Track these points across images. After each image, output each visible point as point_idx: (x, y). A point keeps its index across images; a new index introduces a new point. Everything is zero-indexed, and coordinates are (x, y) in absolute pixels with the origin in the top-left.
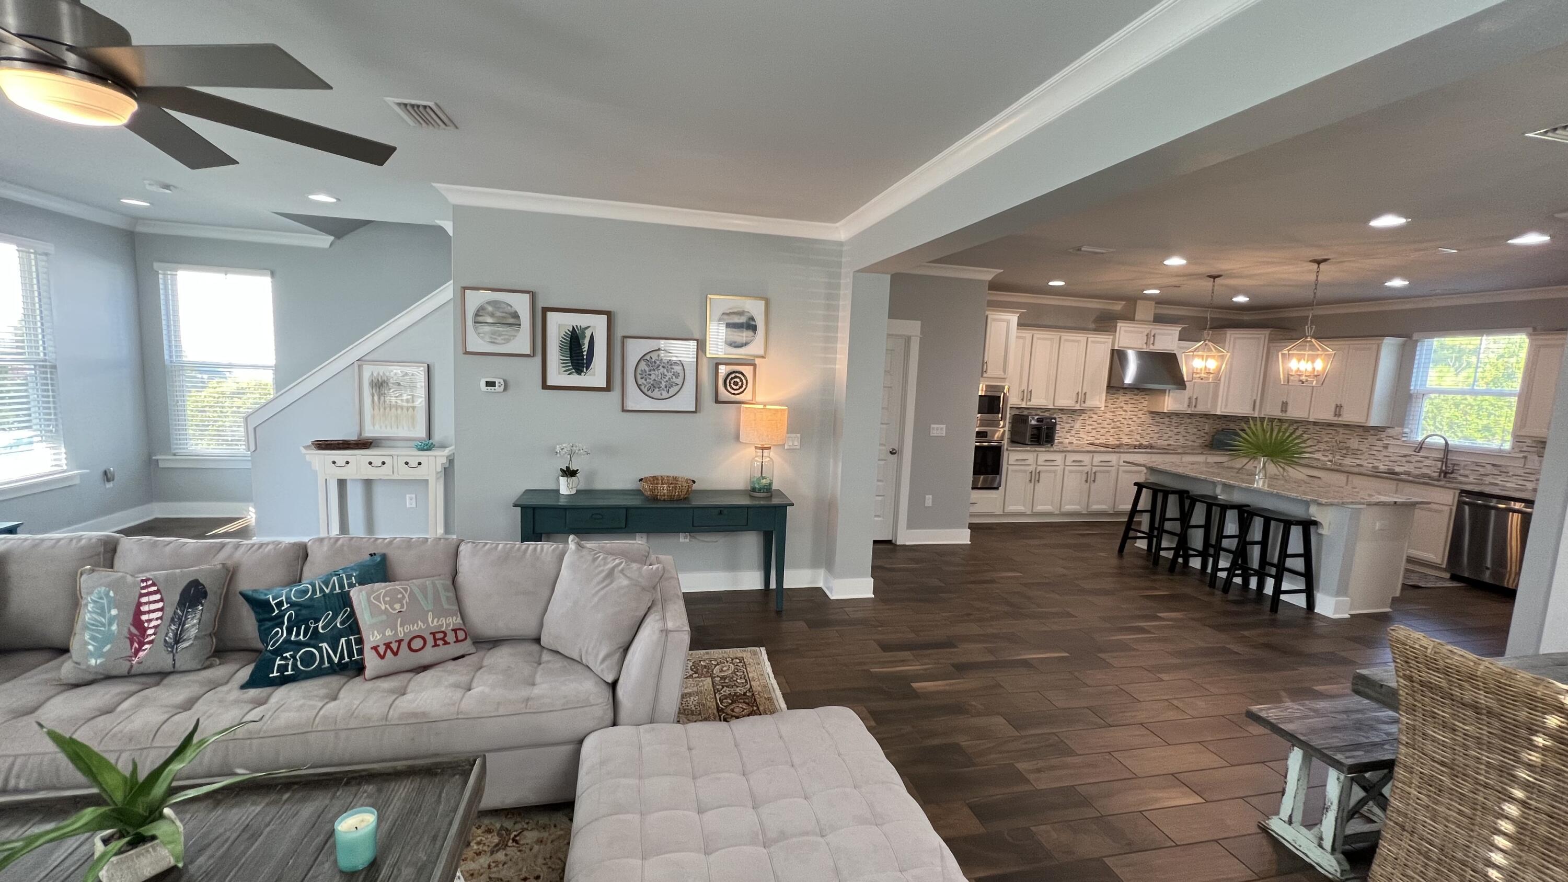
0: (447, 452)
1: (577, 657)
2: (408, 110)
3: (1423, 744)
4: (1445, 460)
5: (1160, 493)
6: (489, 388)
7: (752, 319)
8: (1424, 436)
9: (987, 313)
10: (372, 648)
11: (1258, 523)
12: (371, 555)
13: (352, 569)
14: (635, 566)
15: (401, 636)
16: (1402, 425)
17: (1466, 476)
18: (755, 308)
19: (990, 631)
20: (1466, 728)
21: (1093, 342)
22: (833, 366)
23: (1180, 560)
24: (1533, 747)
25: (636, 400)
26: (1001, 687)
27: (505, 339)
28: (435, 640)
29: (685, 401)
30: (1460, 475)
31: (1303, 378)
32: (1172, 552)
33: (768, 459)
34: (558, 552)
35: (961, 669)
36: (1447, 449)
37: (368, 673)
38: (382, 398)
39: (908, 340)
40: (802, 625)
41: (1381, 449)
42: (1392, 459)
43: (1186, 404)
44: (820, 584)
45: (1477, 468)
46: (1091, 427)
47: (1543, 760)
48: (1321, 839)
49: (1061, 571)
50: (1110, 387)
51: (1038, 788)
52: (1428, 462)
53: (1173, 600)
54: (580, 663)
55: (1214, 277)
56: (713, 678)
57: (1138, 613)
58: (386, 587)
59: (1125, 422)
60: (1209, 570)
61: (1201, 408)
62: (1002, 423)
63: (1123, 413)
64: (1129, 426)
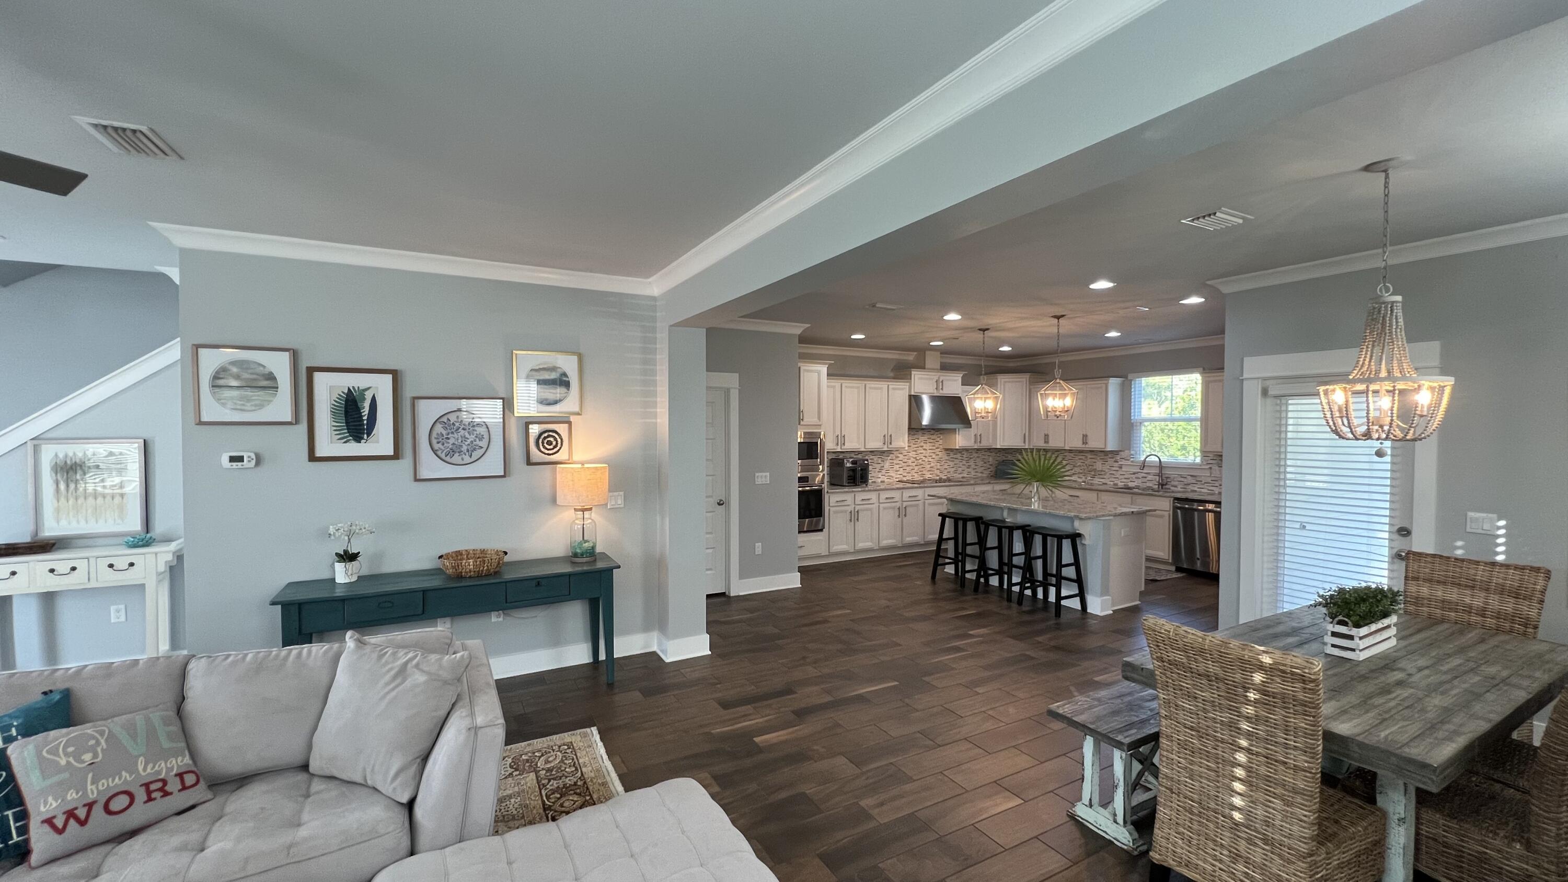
0: (173, 546)
1: (358, 778)
2: (109, 134)
3: (1177, 714)
4: (1160, 475)
5: (960, 520)
6: (234, 464)
7: (565, 375)
8: (1145, 457)
9: (800, 364)
10: (44, 822)
11: (1038, 539)
12: (45, 693)
13: (10, 716)
14: (433, 657)
15: (92, 797)
16: (1129, 449)
17: (1176, 486)
18: (568, 364)
19: (826, 671)
20: (1203, 694)
21: (894, 389)
22: (654, 421)
23: (982, 580)
24: (1248, 702)
25: (431, 466)
26: (839, 725)
27: (256, 405)
28: (149, 793)
29: (492, 464)
30: (1172, 486)
31: (1058, 413)
32: (975, 573)
33: (590, 521)
34: (331, 654)
35: (801, 714)
36: (1161, 465)
37: (34, 858)
38: (72, 486)
39: (727, 392)
40: (637, 695)
41: (1118, 469)
42: (1126, 476)
43: (973, 440)
44: (654, 648)
45: (1182, 479)
46: (898, 466)
47: (1256, 711)
48: (1115, 815)
49: (884, 602)
50: (910, 429)
51: (882, 822)
52: (1150, 477)
53: (980, 617)
54: (365, 785)
55: (984, 330)
56: (537, 772)
57: (952, 633)
58: (68, 734)
59: (926, 460)
60: (1005, 586)
61: (985, 444)
62: (821, 467)
63: (924, 451)
64: (929, 462)
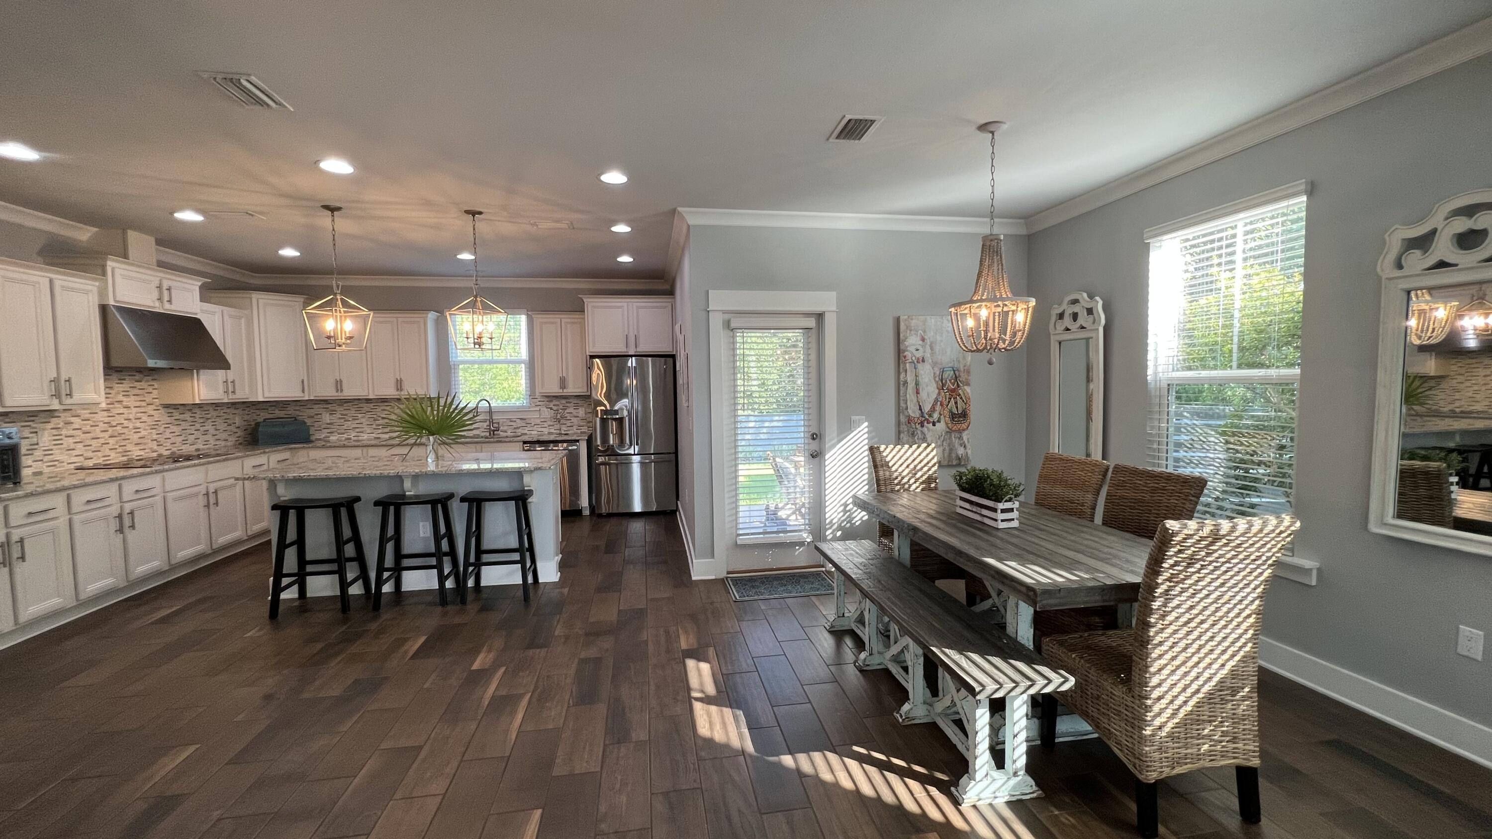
4: (491, 421)
8: (469, 402)
43: (222, 390)
50: (107, 370)
59: (130, 425)
64: (137, 430)
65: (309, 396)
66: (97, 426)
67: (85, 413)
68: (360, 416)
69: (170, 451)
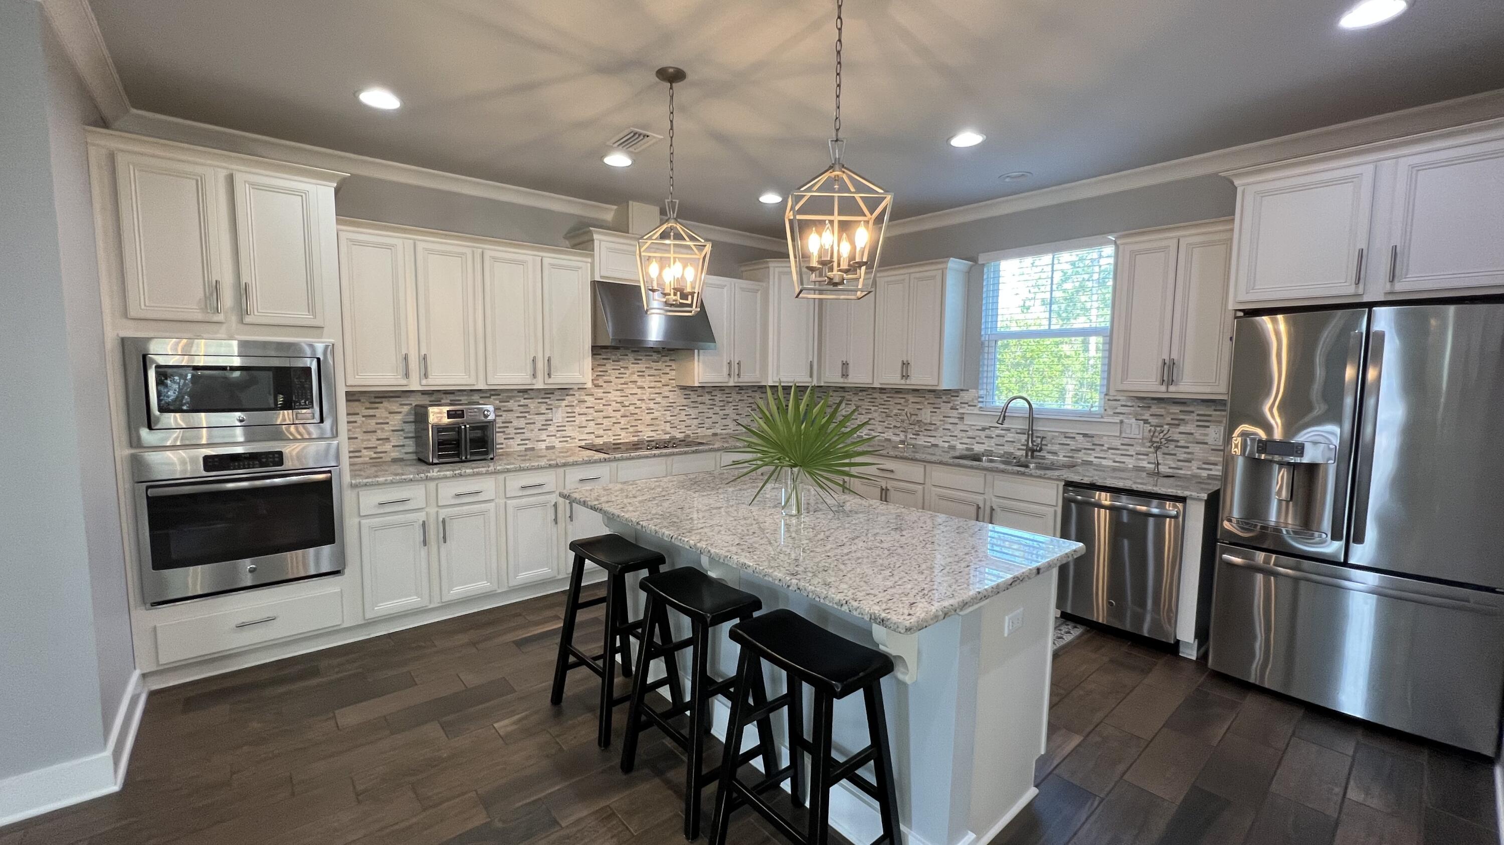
4: (1030, 432)
8: (1004, 400)
16: (976, 388)
17: (1055, 453)
30: (1048, 453)
36: (1031, 417)
41: (956, 421)
42: (970, 434)
43: (725, 370)
45: (1068, 441)
46: (584, 418)
52: (1010, 436)
61: (748, 377)
63: (639, 391)
64: (650, 411)
65: (819, 379)
66: (610, 405)
67: (598, 393)
68: (873, 408)
69: (683, 434)
